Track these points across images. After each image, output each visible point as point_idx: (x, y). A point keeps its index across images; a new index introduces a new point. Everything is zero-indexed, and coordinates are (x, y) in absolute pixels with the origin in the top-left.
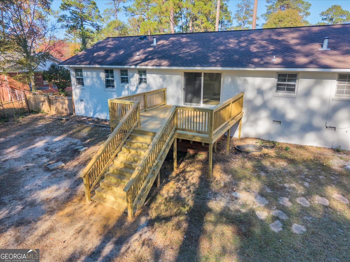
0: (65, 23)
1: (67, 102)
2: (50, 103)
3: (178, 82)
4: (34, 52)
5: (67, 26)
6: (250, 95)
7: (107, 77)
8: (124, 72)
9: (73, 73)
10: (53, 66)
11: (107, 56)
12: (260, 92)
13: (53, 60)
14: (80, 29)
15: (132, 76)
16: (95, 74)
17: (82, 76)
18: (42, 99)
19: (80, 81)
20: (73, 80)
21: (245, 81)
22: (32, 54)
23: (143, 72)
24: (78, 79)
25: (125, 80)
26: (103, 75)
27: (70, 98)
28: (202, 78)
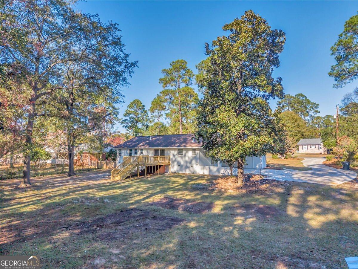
0: (125, 125)
1: (113, 164)
2: (107, 164)
3: (152, 153)
4: (104, 143)
5: (126, 126)
6: (171, 157)
7: (130, 152)
8: (136, 150)
9: (118, 151)
10: (111, 150)
11: (131, 144)
12: (174, 156)
13: (112, 147)
14: (135, 127)
15: (138, 152)
16: (125, 151)
17: (121, 152)
18: (104, 163)
19: (120, 155)
20: (118, 154)
21: (170, 152)
22: (103, 144)
23: (142, 150)
24: (119, 154)
25: (136, 153)
26: (128, 152)
27: (115, 162)
28: (159, 151)
